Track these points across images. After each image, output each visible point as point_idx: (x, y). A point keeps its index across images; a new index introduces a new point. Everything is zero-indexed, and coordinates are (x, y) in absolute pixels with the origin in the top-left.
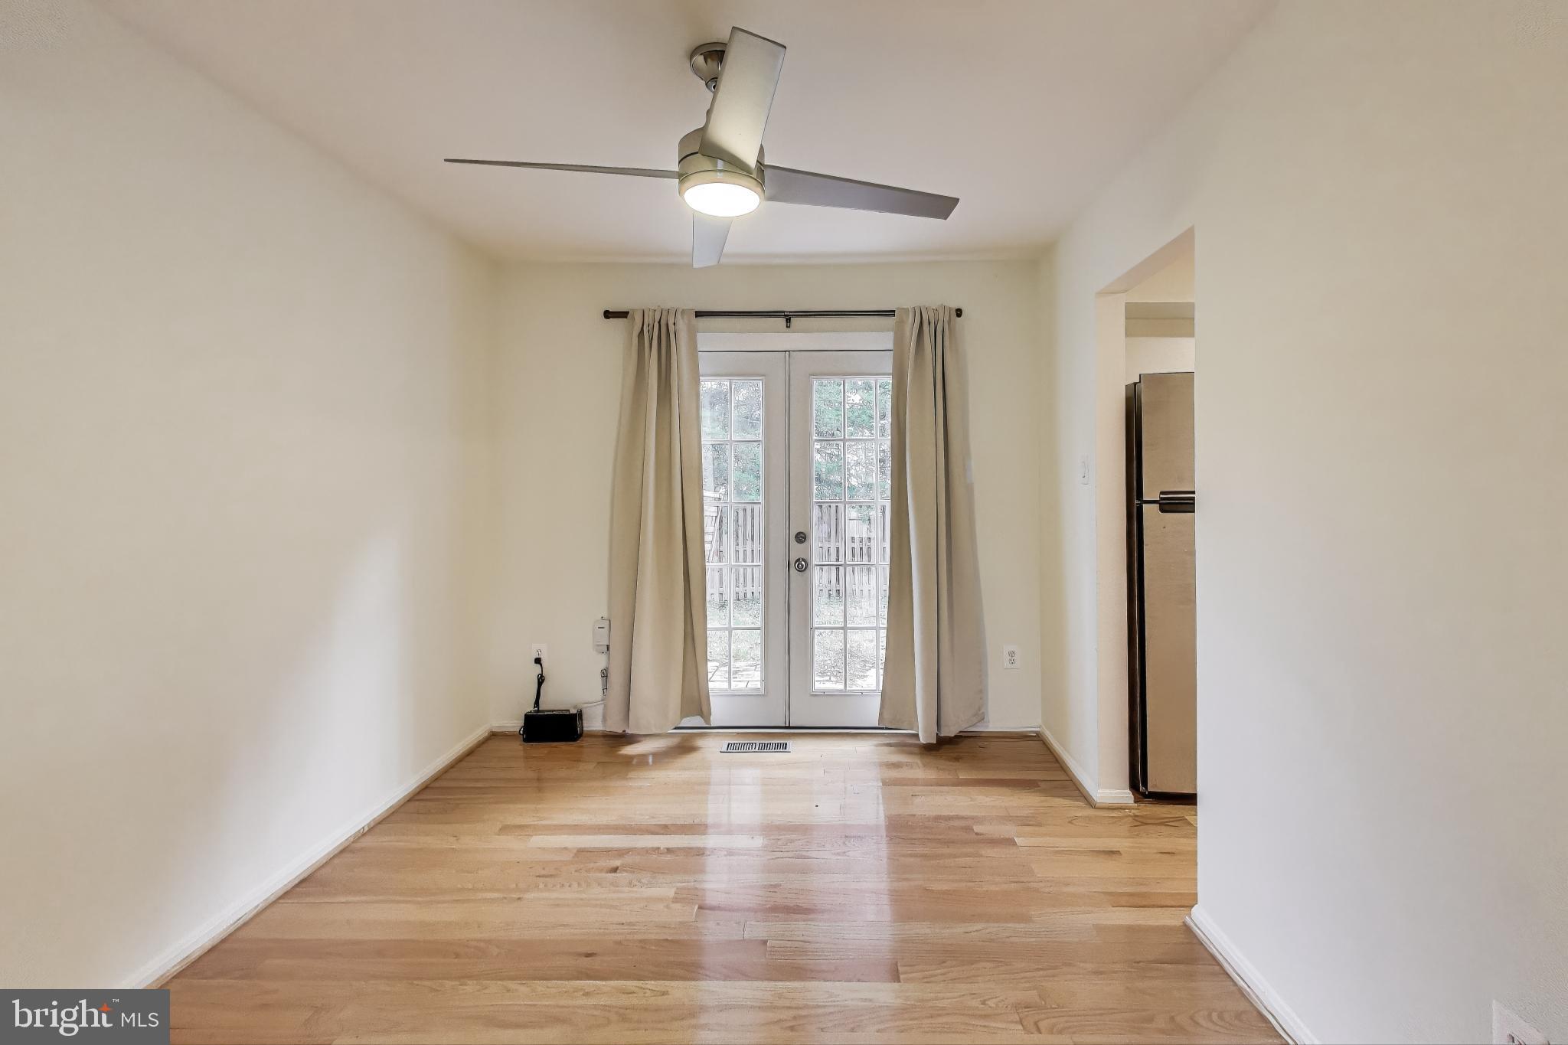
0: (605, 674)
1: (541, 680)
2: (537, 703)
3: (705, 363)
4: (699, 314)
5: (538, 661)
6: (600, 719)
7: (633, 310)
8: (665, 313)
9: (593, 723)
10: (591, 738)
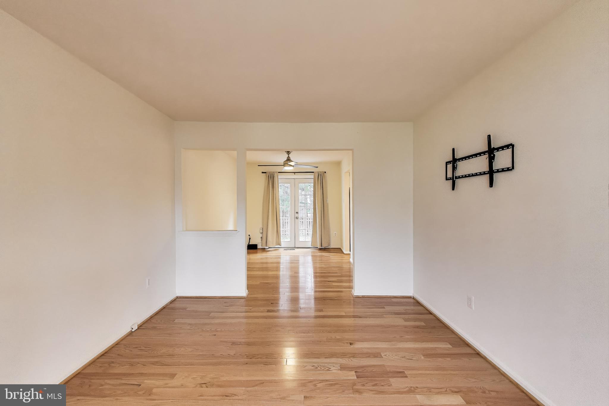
1: (250, 239)
2: (249, 243)
4: (279, 172)
5: (249, 235)
6: (261, 245)
7: (267, 172)
8: (273, 173)
9: (259, 246)
10: (259, 249)
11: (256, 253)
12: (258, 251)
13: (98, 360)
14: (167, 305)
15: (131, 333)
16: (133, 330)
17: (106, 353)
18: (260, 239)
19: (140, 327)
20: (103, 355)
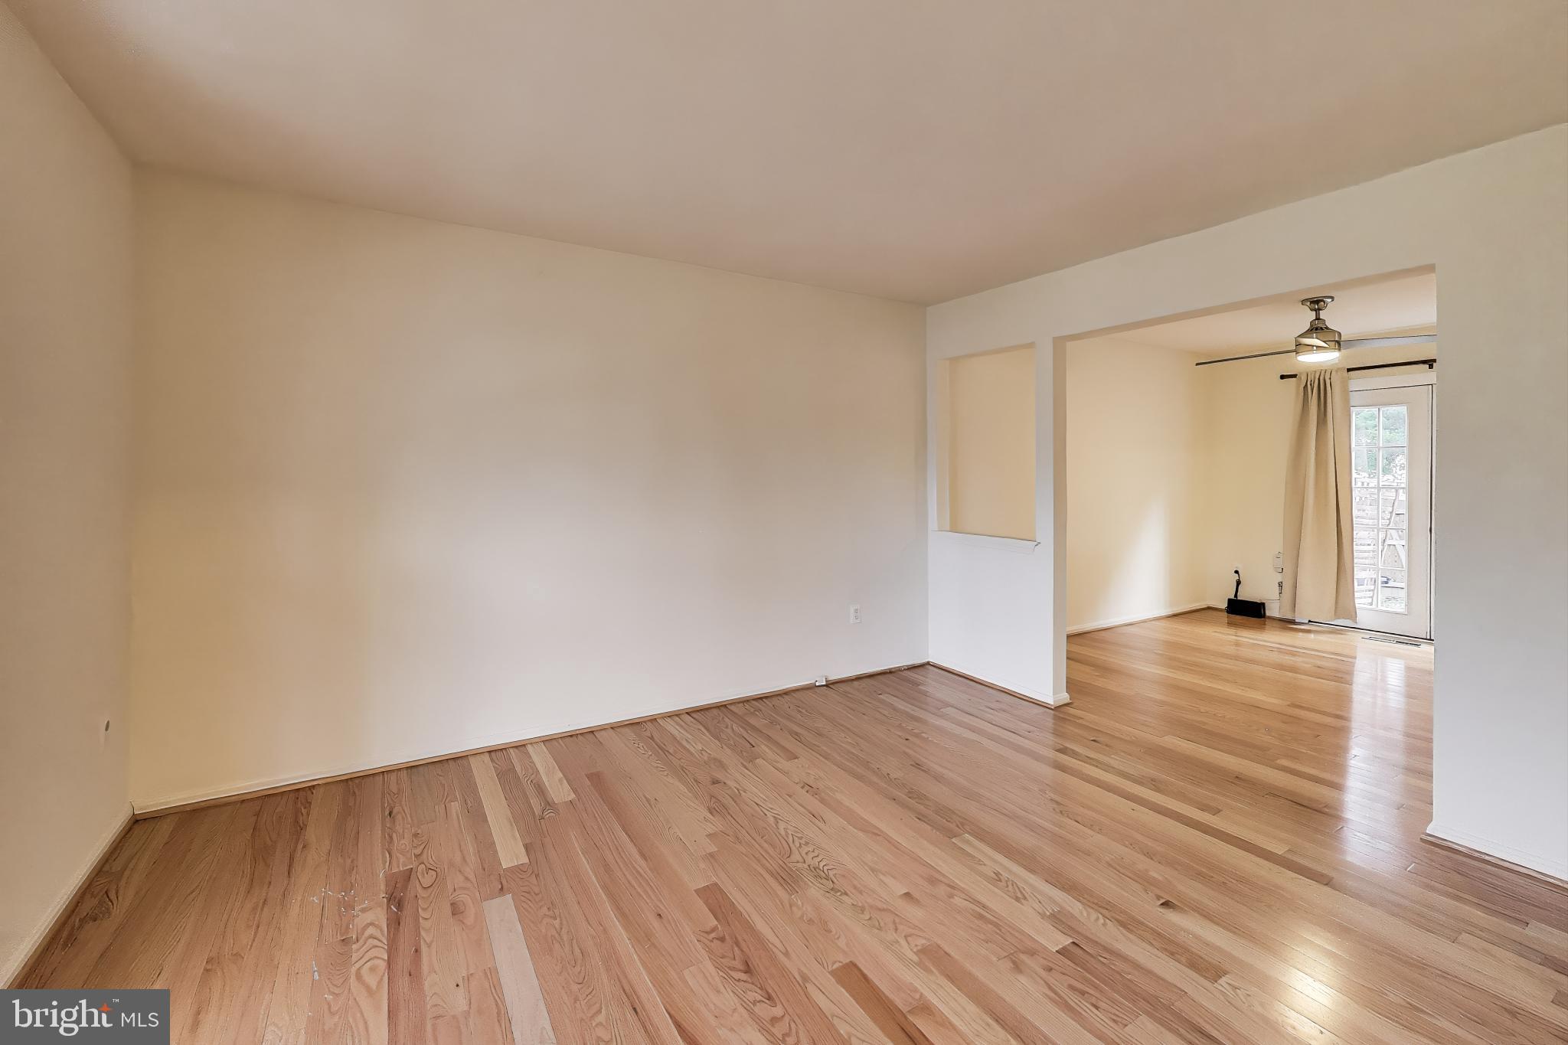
0: (1280, 585)
1: (1238, 583)
2: (1236, 596)
3: (1354, 398)
4: (1349, 370)
5: (1237, 572)
6: (1277, 610)
7: (1301, 373)
8: (1323, 372)
9: (1272, 611)
10: (1270, 618)
11: (1261, 627)
12: (1268, 622)
13: (754, 702)
14: (899, 670)
15: (811, 688)
16: (817, 684)
17: (766, 697)
18: (1277, 589)
19: (829, 685)
20: (761, 698)
